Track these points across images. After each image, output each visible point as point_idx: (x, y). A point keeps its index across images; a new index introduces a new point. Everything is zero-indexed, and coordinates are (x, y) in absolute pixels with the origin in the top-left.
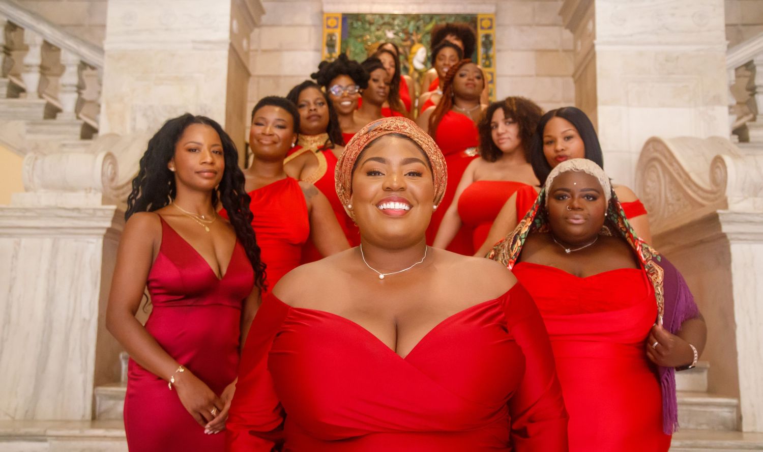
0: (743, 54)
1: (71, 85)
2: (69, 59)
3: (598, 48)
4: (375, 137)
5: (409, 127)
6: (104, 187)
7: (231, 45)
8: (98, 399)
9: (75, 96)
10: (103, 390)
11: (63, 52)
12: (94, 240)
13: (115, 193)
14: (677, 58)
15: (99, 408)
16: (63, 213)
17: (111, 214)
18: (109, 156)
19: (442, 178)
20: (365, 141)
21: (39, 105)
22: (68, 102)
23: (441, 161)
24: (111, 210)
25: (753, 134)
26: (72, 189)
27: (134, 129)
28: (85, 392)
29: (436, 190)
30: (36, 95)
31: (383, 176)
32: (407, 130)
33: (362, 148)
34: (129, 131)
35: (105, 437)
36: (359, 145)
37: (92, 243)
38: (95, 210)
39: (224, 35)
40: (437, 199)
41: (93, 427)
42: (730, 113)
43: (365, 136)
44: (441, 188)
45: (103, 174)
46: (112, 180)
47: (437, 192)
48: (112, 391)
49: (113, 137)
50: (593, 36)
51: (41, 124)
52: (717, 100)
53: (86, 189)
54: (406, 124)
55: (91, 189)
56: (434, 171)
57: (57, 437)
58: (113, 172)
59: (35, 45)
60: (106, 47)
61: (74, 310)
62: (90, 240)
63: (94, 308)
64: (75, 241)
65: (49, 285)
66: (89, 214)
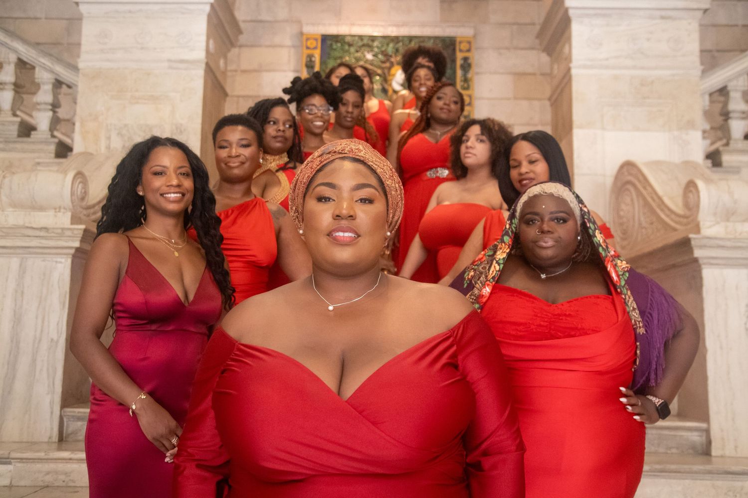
0: (717, 79)
1: (46, 104)
2: (43, 76)
3: (574, 72)
4: (328, 161)
5: (364, 151)
6: (74, 206)
7: (207, 64)
8: (65, 420)
9: (50, 114)
10: (69, 411)
11: (37, 69)
12: (63, 260)
13: (85, 212)
14: (652, 82)
15: (67, 429)
16: (30, 232)
17: (80, 234)
18: (79, 174)
19: (398, 203)
20: (317, 164)
21: (13, 123)
22: (42, 120)
23: (397, 185)
24: (80, 229)
25: (726, 158)
26: (41, 209)
27: (108, 148)
28: (52, 413)
29: (391, 216)
30: (10, 113)
31: (333, 202)
32: (362, 154)
33: (315, 172)
34: (103, 149)
35: (70, 459)
36: (312, 168)
37: (61, 262)
38: (63, 229)
39: (200, 54)
40: (393, 224)
41: (60, 449)
42: (704, 138)
43: (318, 159)
44: (398, 213)
45: (72, 194)
46: (83, 199)
47: (393, 217)
48: (78, 412)
49: (87, 156)
50: (569, 59)
51: (15, 142)
52: (691, 125)
53: (55, 209)
54: (361, 147)
55: (60, 208)
56: (389, 196)
57: (21, 460)
58: (83, 191)
59: (9, 63)
60: (81, 65)
61: (42, 331)
62: (59, 260)
63: (62, 328)
64: (44, 261)
65: (16, 305)
66: (57, 234)
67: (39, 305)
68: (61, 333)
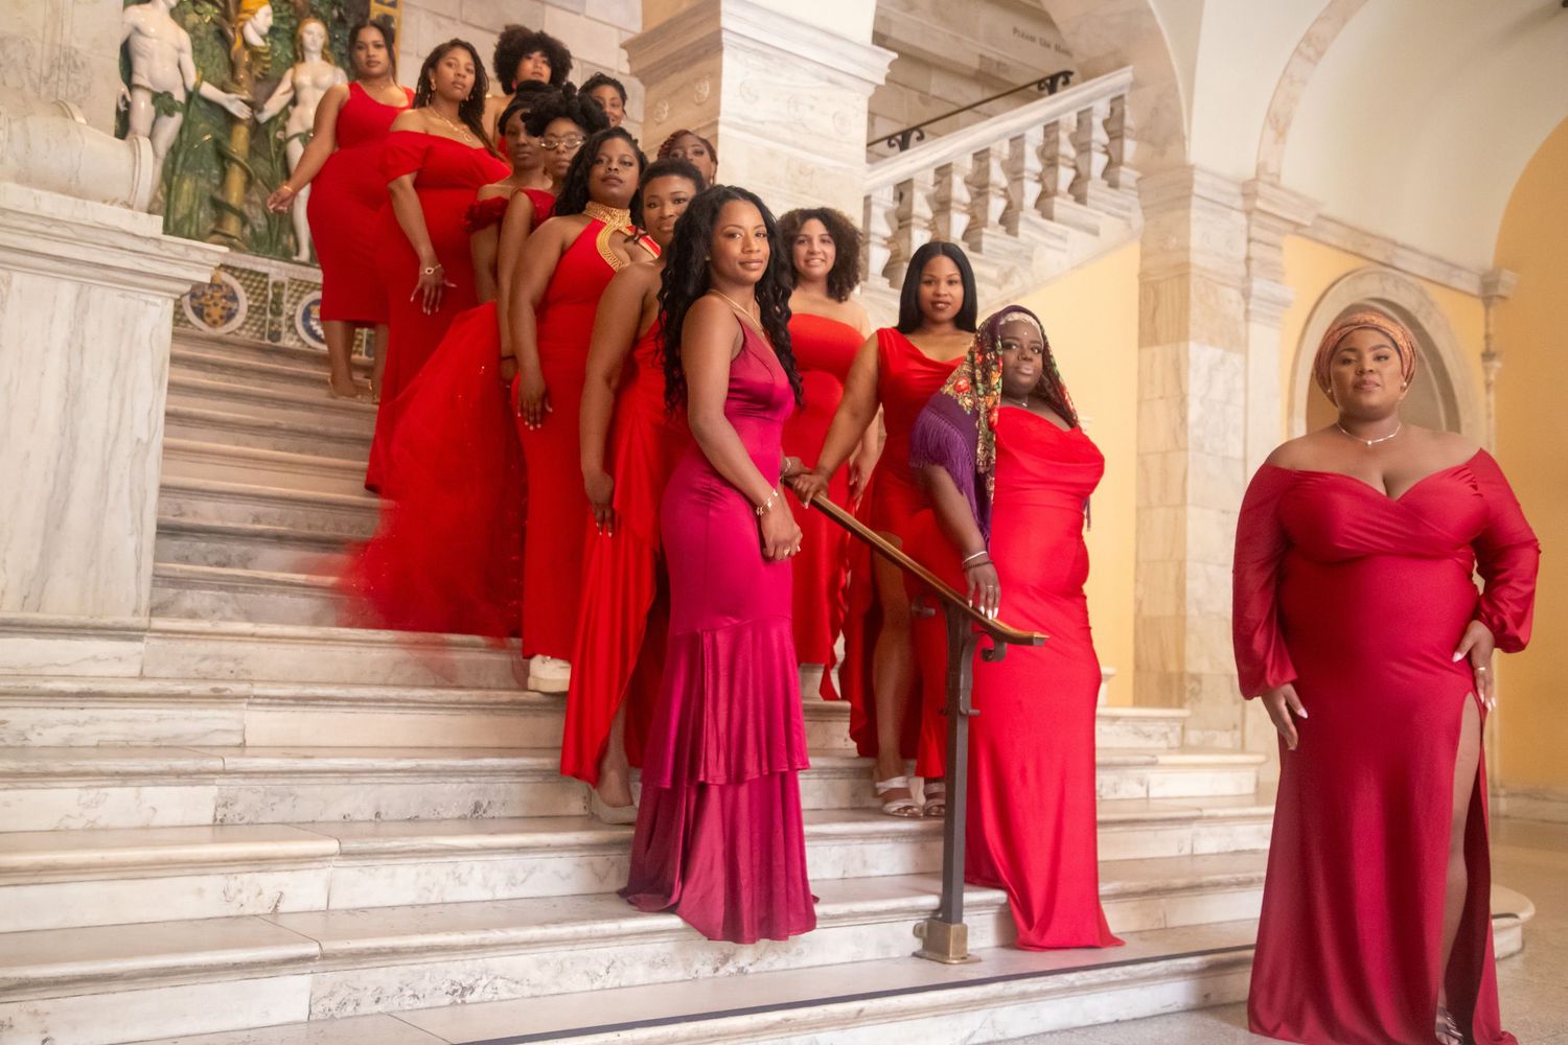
12: (159, 301)
28: (138, 568)
37: (155, 304)
48: (181, 571)
50: (710, 106)
61: (119, 423)
62: (151, 299)
63: (157, 422)
64: (123, 296)
65: (69, 370)
66: (175, 253)
67: (115, 375)
68: (155, 431)
